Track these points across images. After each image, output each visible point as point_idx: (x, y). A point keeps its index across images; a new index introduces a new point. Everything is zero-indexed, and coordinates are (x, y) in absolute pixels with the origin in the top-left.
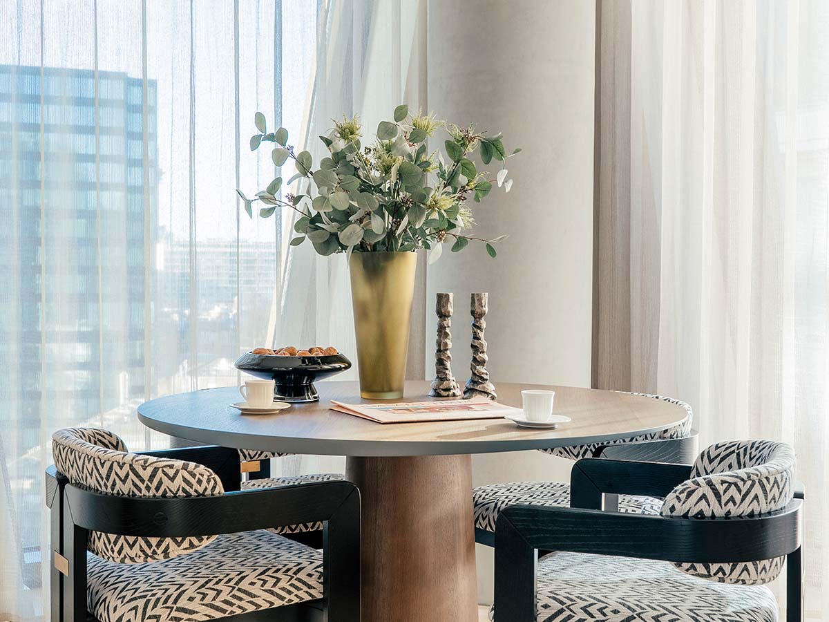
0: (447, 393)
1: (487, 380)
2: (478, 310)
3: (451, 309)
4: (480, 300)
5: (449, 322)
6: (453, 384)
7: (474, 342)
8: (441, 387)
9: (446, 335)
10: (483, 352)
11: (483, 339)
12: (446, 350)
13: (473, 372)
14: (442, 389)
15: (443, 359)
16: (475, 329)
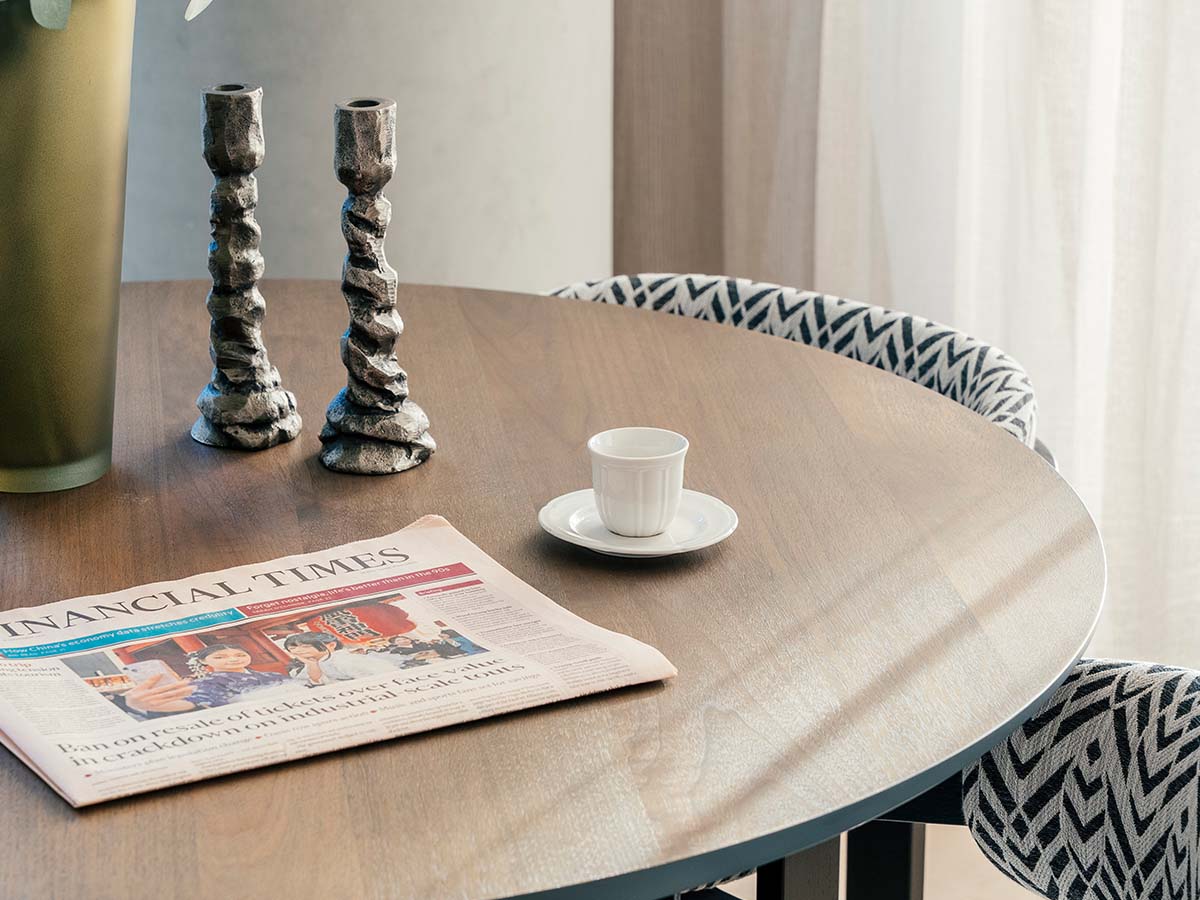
0: (261, 436)
1: (401, 398)
2: (367, 167)
3: (257, 145)
4: (371, 133)
5: (250, 189)
6: (277, 398)
7: (355, 275)
8: (239, 416)
9: (245, 235)
10: (387, 309)
11: (384, 263)
12: (248, 287)
13: (352, 374)
14: (243, 425)
15: (238, 322)
16: (358, 232)
